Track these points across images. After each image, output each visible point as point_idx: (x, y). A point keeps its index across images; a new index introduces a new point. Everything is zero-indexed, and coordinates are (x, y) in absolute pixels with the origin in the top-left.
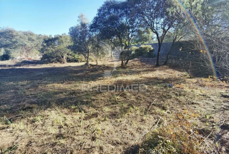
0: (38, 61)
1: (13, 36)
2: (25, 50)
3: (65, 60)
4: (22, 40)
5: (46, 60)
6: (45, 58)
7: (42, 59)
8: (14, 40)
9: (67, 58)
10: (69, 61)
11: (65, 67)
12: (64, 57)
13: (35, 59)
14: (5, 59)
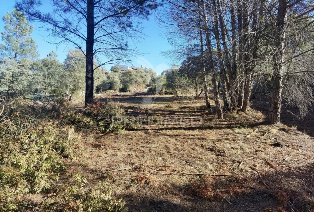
0: (145, 93)
1: (131, 75)
2: (137, 85)
3: (164, 93)
4: (136, 77)
5: (151, 92)
6: (151, 91)
7: (148, 91)
8: (132, 78)
9: (165, 92)
10: (166, 93)
11: (162, 97)
12: (163, 91)
13: (143, 92)
14: (122, 91)
